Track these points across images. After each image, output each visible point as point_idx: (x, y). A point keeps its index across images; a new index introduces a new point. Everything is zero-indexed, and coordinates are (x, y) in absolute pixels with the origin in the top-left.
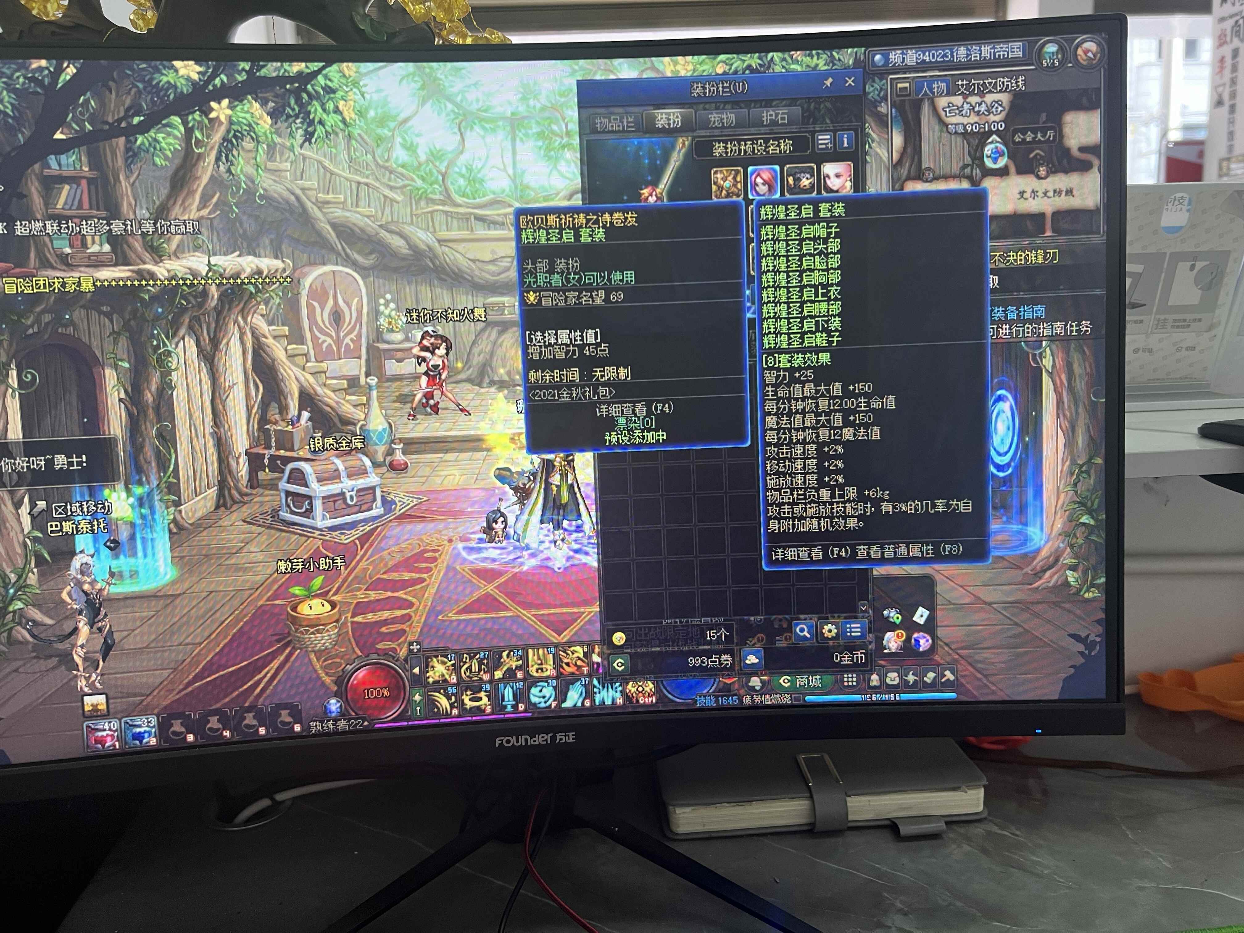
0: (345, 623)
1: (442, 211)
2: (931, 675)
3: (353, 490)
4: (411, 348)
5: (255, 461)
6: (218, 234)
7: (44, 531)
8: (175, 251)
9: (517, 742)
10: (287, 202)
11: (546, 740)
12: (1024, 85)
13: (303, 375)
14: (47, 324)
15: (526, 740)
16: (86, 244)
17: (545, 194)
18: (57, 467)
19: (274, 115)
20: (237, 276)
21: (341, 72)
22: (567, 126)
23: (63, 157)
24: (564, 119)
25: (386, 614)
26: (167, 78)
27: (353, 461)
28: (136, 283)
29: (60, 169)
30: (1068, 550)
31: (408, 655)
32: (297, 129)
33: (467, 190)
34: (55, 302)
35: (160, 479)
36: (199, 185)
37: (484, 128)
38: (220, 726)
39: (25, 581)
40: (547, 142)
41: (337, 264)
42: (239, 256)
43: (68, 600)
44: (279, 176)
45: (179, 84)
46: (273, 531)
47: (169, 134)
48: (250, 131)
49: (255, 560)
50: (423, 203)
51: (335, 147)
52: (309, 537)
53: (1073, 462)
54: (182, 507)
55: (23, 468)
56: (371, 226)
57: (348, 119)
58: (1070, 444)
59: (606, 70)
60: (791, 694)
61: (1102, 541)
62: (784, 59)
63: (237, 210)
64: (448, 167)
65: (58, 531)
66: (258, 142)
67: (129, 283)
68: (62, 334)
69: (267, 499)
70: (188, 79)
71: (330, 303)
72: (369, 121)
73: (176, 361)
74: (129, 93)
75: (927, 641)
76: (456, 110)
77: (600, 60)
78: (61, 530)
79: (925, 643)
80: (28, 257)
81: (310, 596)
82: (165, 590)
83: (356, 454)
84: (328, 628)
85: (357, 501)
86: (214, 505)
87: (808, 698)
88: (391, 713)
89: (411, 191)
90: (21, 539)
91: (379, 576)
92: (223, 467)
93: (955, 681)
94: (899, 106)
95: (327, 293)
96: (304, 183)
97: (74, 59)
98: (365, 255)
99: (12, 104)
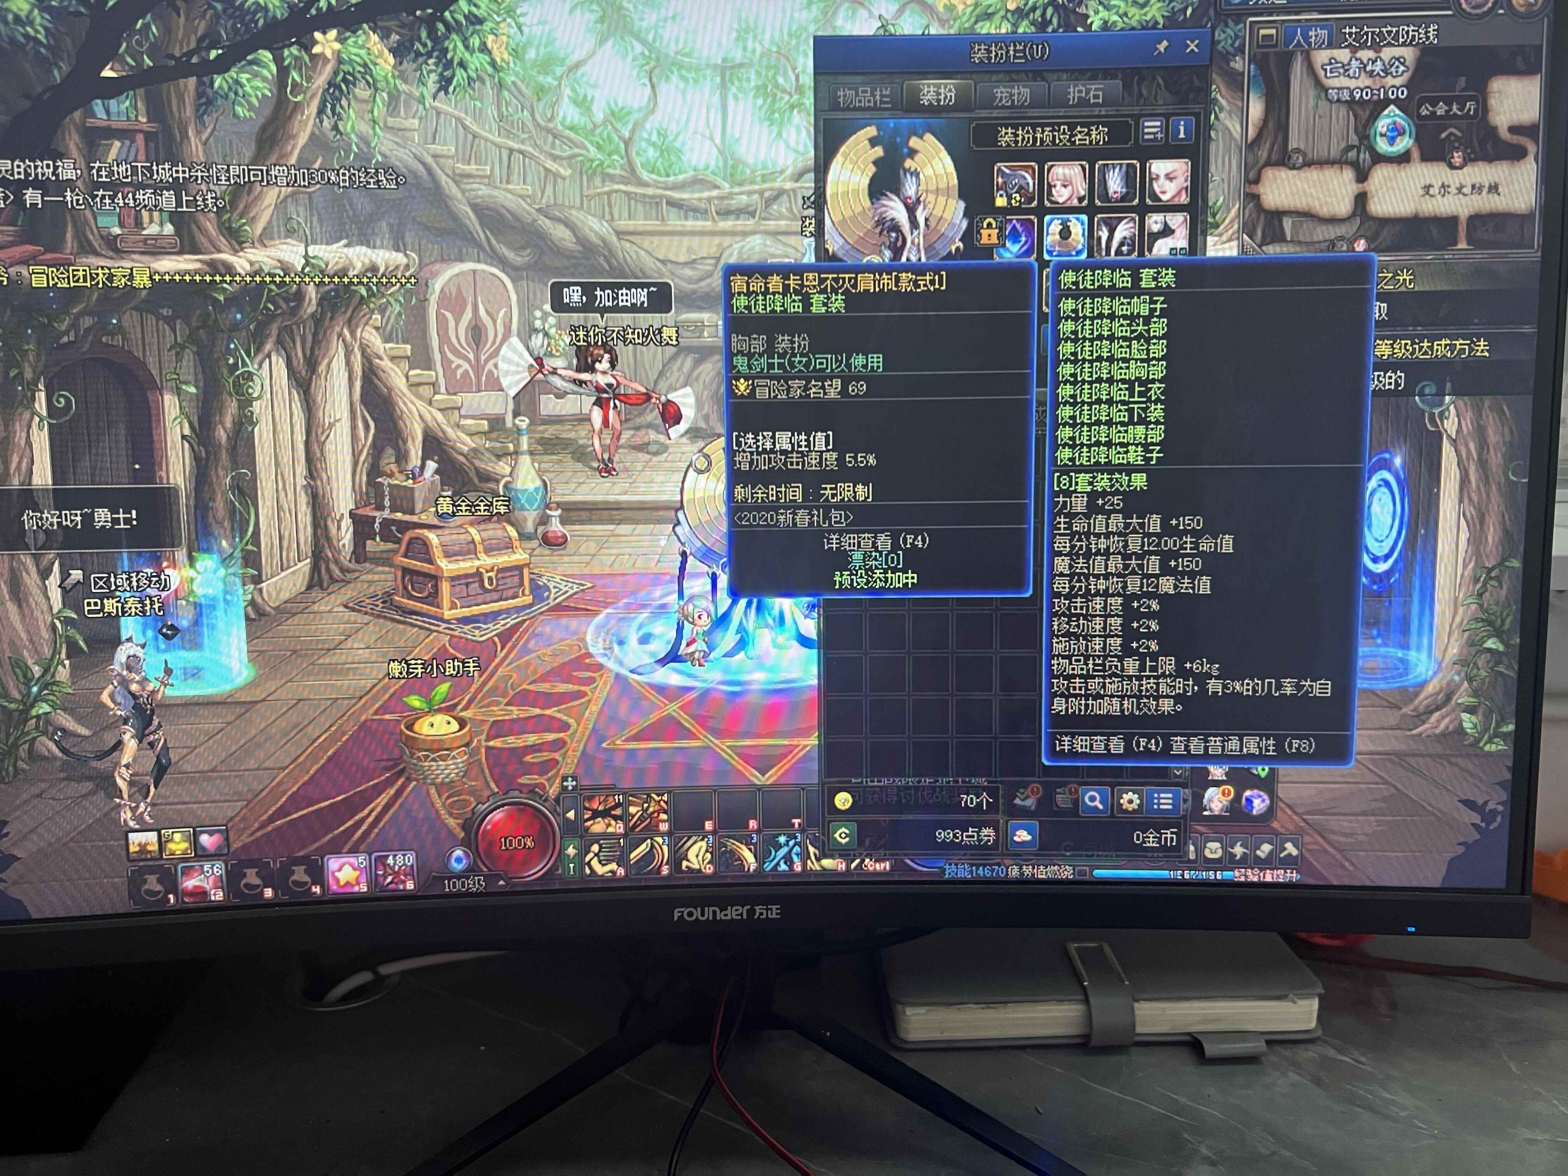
0: (478, 748)
1: (625, 192)
2: (1266, 848)
3: (492, 570)
5: (362, 526)
6: (319, 214)
7: (80, 612)
8: (261, 235)
9: (703, 915)
10: (414, 174)
11: (741, 914)
12: (1437, 36)
13: (429, 412)
14: (87, 330)
15: (714, 912)
16: (141, 224)
17: (765, 172)
18: (98, 526)
19: (398, 52)
20: (343, 273)
22: (797, 79)
23: (113, 103)
24: (794, 69)
25: (532, 739)
27: (494, 531)
28: (208, 278)
29: (109, 120)
30: (1466, 684)
31: (560, 794)
32: (430, 71)
33: (659, 164)
34: (97, 300)
35: (235, 548)
36: (294, 147)
37: (683, 78)
38: (307, 879)
39: (53, 676)
40: (769, 100)
41: (479, 261)
42: (346, 246)
44: (403, 137)
45: (270, 6)
46: (382, 621)
47: (256, 75)
49: (357, 659)
50: (598, 181)
51: (481, 99)
52: (432, 631)
53: (1479, 565)
54: (262, 585)
55: (52, 524)
56: (526, 210)
57: (498, 60)
58: (1476, 540)
60: (1074, 867)
61: (1513, 674)
64: (633, 131)
65: (98, 612)
66: (376, 89)
68: (107, 345)
69: (376, 577)
71: (468, 315)
72: (528, 65)
73: (259, 388)
74: (203, 17)
75: (1263, 801)
76: (647, 53)
78: (102, 610)
79: (1259, 804)
80: (63, 239)
81: (430, 711)
82: (237, 695)
83: (498, 521)
84: (454, 753)
85: (498, 585)
86: (306, 583)
87: (1098, 873)
88: (536, 871)
89: (582, 162)
90: (48, 622)
91: (525, 686)
92: (319, 531)
93: (1297, 856)
94: (1260, 61)
95: (465, 301)
96: (436, 148)
98: (516, 249)
99: (45, 28)
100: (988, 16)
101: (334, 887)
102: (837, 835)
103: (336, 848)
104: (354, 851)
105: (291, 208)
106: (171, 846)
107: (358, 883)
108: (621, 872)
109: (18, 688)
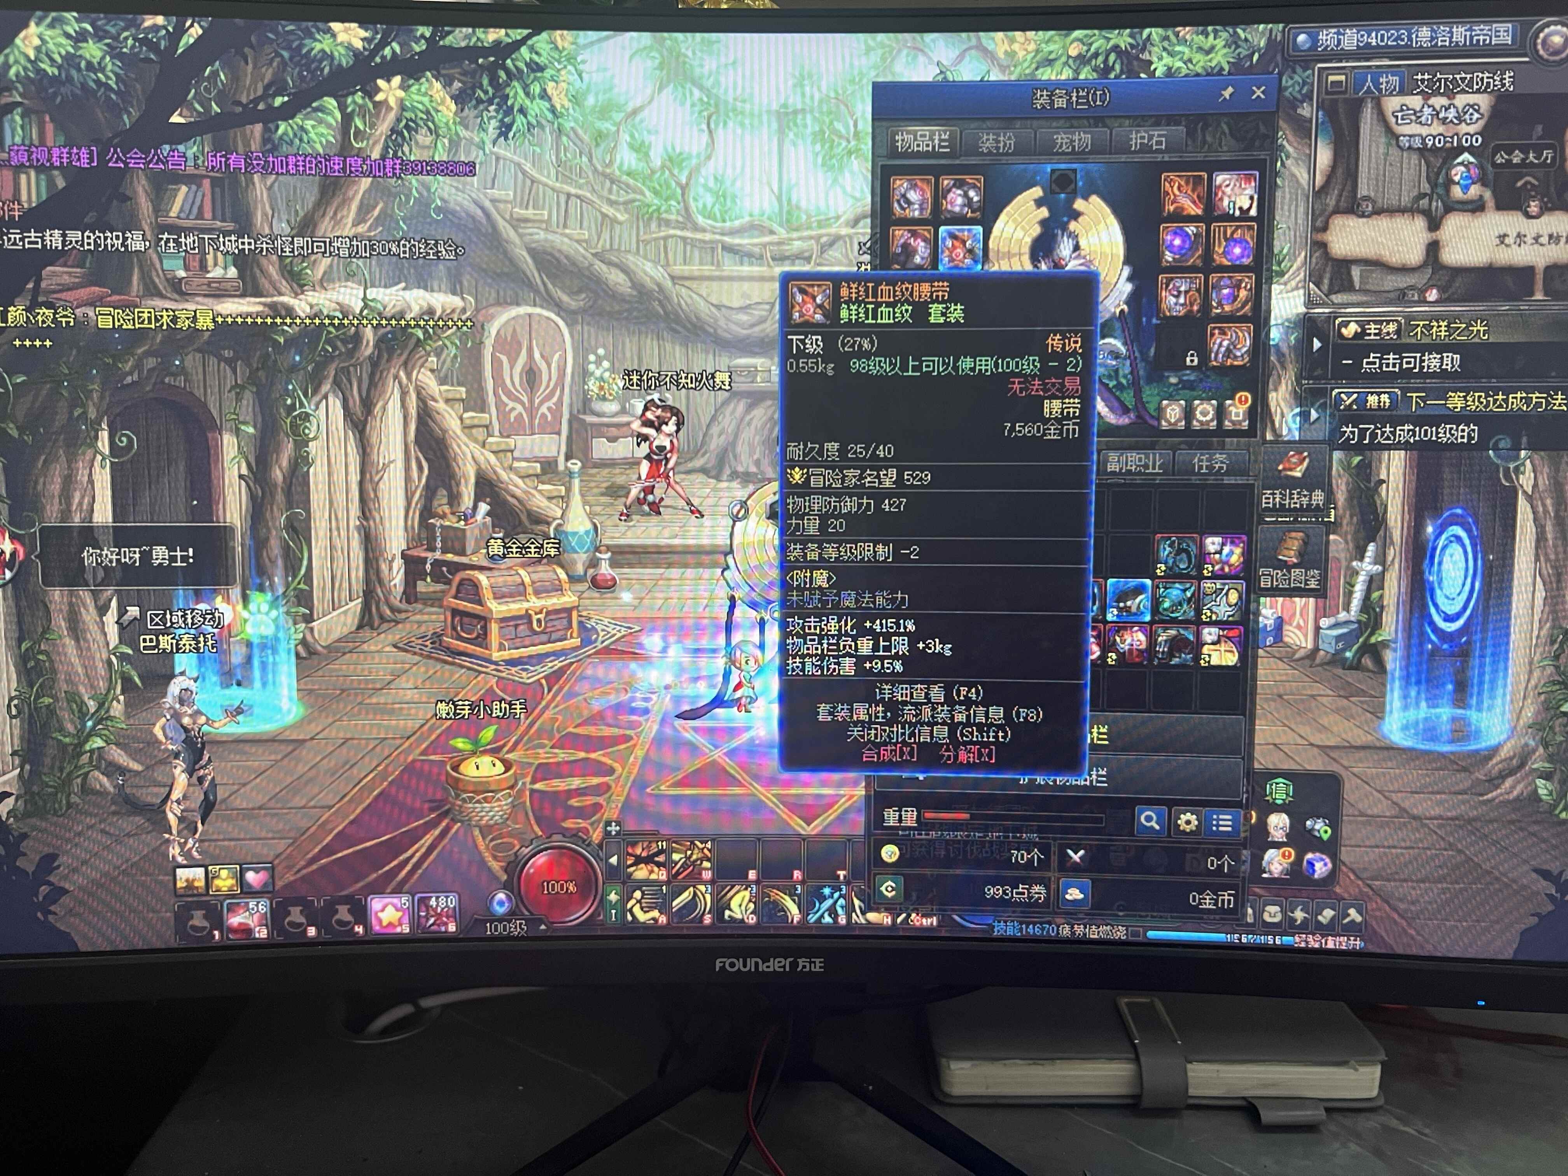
0: (521, 792)
1: (680, 237)
2: (1328, 913)
3: (541, 612)
4: (628, 424)
5: (413, 567)
7: (136, 649)
8: (322, 279)
9: (745, 966)
10: (473, 218)
12: (1514, 82)
13: (482, 454)
14: (151, 371)
15: (757, 964)
16: (206, 267)
17: (820, 217)
18: (156, 563)
19: (460, 99)
20: (401, 315)
21: (552, 42)
22: (856, 125)
23: (181, 148)
24: (852, 115)
25: (576, 783)
26: (321, 44)
27: (543, 573)
30: (1541, 750)
31: (603, 839)
32: (490, 118)
33: (715, 210)
34: (162, 341)
35: (287, 586)
36: (356, 192)
37: (742, 124)
38: (350, 918)
39: (108, 711)
40: (827, 146)
41: (535, 305)
42: (404, 289)
44: (463, 183)
45: (336, 54)
46: (431, 662)
47: (320, 122)
48: (428, 120)
49: (406, 699)
50: (654, 226)
51: (540, 145)
52: (480, 672)
53: (1555, 626)
54: (315, 624)
55: (111, 561)
56: (582, 254)
57: (558, 107)
58: (1553, 600)
59: (915, 48)
60: (1127, 927)
62: (1166, 38)
63: (405, 228)
64: (689, 178)
65: (154, 648)
66: (438, 136)
67: (259, 320)
68: (169, 385)
69: (426, 617)
70: (349, 47)
71: (523, 357)
72: (587, 111)
73: (314, 428)
74: (271, 63)
75: (1325, 865)
76: (705, 99)
77: (907, 36)
78: (157, 646)
79: (1321, 868)
80: (130, 282)
81: (476, 752)
82: (287, 733)
83: (548, 564)
84: (499, 795)
85: (546, 627)
86: (356, 623)
87: (1151, 934)
88: (579, 916)
89: (639, 208)
90: (105, 656)
91: (571, 730)
92: (371, 572)
93: (1360, 924)
94: (1329, 108)
95: (520, 345)
96: (496, 193)
97: (200, 16)
98: (572, 293)
99: (117, 75)
100: (1049, 62)
101: (377, 928)
102: (883, 889)
103: (378, 889)
104: (398, 891)
106: (217, 882)
107: (401, 924)
108: (663, 920)
109: (73, 722)
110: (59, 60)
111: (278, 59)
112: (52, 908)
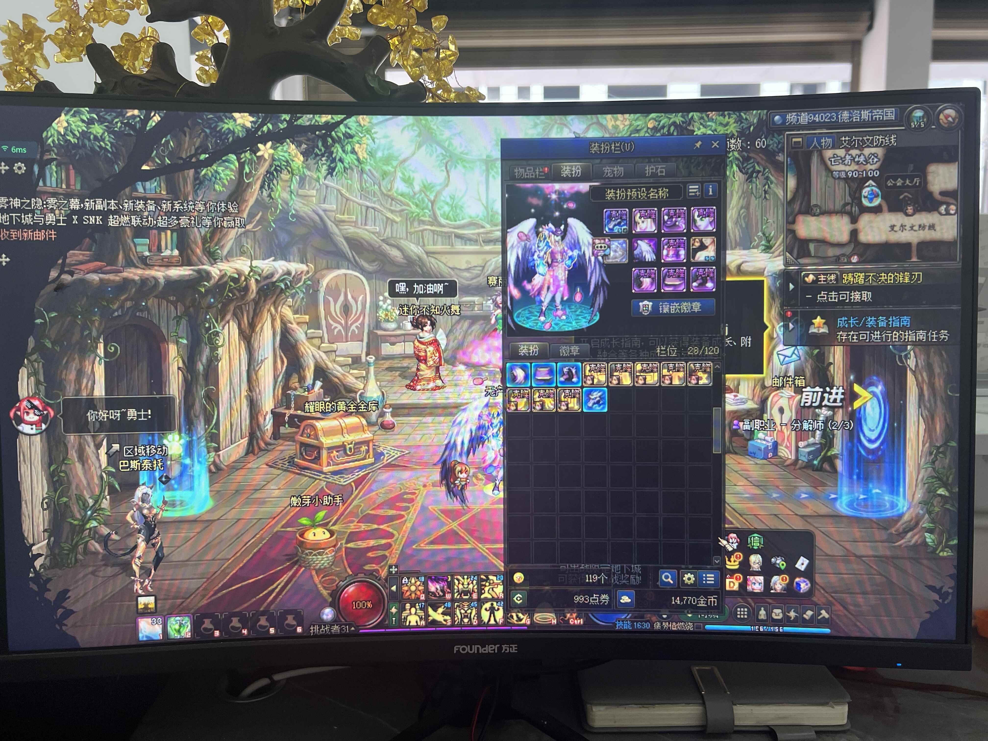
0: (340, 548)
1: (431, 230)
2: (809, 613)
3: (351, 443)
5: (278, 418)
6: (259, 244)
7: (117, 468)
8: (226, 255)
9: (471, 650)
10: (312, 220)
11: (494, 650)
12: (896, 141)
13: (318, 353)
14: (127, 309)
15: (478, 648)
16: (161, 249)
18: (129, 419)
19: (306, 154)
20: (272, 275)
21: (357, 122)
23: (148, 184)
25: (372, 543)
26: (228, 125)
29: (145, 193)
30: (927, 516)
31: (388, 576)
32: (323, 165)
33: (451, 215)
34: (135, 292)
35: (206, 430)
36: (246, 206)
37: (464, 167)
38: (240, 625)
39: (100, 505)
41: (348, 269)
42: (274, 260)
43: (132, 522)
44: (307, 201)
45: (236, 130)
46: (288, 474)
47: (227, 168)
48: (287, 166)
49: (274, 495)
50: (416, 224)
51: (351, 179)
52: (316, 479)
53: (932, 445)
54: (221, 452)
55: (103, 418)
56: (375, 240)
57: (361, 157)
58: (929, 430)
59: (561, 124)
60: (693, 623)
61: (956, 510)
62: (702, 118)
63: (274, 226)
64: (436, 196)
65: (127, 468)
66: (293, 174)
67: (190, 279)
68: (139, 317)
69: (285, 448)
70: (243, 126)
71: (342, 298)
72: (378, 159)
73: (222, 340)
74: (199, 136)
75: (807, 584)
76: (444, 153)
77: (557, 117)
78: (129, 467)
79: (804, 586)
80: (117, 258)
81: (313, 526)
82: (204, 516)
84: (327, 551)
85: (354, 452)
86: (245, 452)
87: (708, 627)
88: (373, 622)
89: (407, 214)
90: (99, 474)
91: (369, 512)
92: (254, 422)
93: (829, 619)
94: (793, 156)
95: (340, 291)
96: (325, 206)
97: (159, 110)
98: (370, 262)
99: (111, 143)
100: (637, 131)
103: (257, 607)
105: (244, 240)
108: (422, 624)
109: (79, 512)
110: (78, 135)
111: (203, 134)
112: (65, 622)
